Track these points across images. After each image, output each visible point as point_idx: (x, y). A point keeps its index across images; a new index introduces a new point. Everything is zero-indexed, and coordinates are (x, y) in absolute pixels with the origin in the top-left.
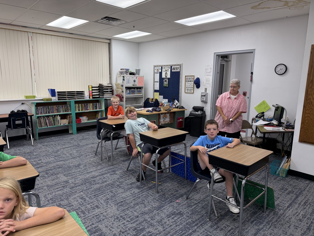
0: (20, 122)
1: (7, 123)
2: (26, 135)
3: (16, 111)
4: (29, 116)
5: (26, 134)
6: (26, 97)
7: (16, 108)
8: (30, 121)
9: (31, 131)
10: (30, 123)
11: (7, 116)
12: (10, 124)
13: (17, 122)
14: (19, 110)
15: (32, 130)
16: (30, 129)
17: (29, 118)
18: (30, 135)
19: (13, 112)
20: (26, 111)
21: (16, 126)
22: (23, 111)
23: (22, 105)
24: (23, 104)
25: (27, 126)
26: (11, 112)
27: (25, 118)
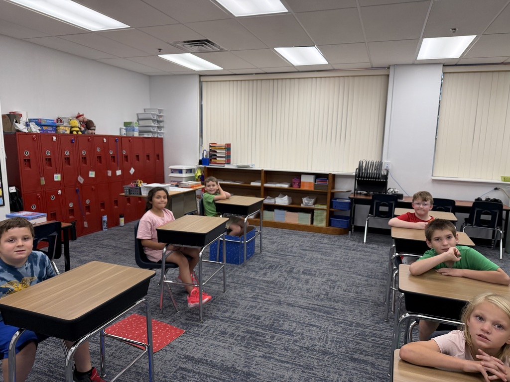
0: (488, 217)
1: (467, 215)
2: (491, 240)
3: (484, 199)
4: (505, 210)
5: (490, 238)
6: (505, 179)
7: (485, 194)
8: (504, 220)
9: (502, 235)
10: (504, 222)
11: (471, 205)
12: (471, 217)
13: (483, 217)
14: (489, 199)
15: (505, 234)
16: (501, 232)
17: (504, 213)
18: (499, 242)
19: (479, 199)
20: (501, 202)
21: (481, 223)
22: (495, 200)
23: (494, 191)
24: (496, 189)
25: (497, 226)
26: (476, 200)
27: (497, 213)
